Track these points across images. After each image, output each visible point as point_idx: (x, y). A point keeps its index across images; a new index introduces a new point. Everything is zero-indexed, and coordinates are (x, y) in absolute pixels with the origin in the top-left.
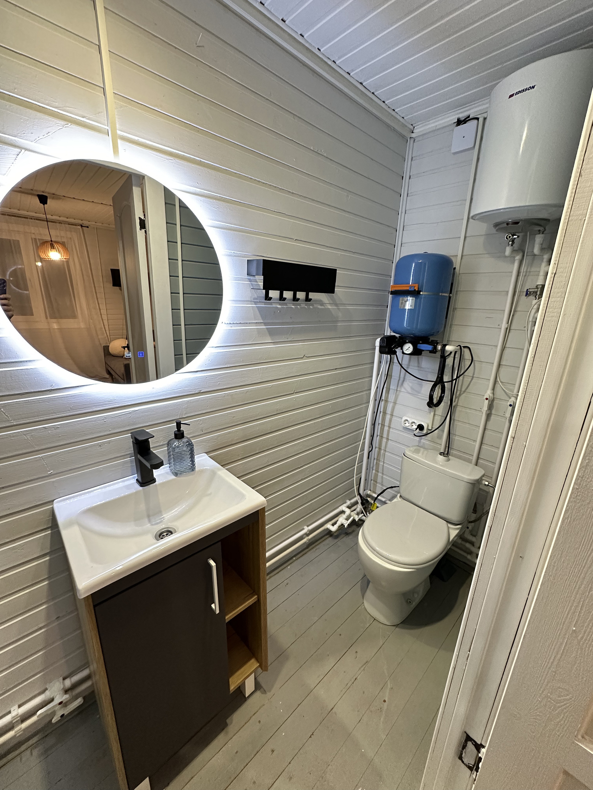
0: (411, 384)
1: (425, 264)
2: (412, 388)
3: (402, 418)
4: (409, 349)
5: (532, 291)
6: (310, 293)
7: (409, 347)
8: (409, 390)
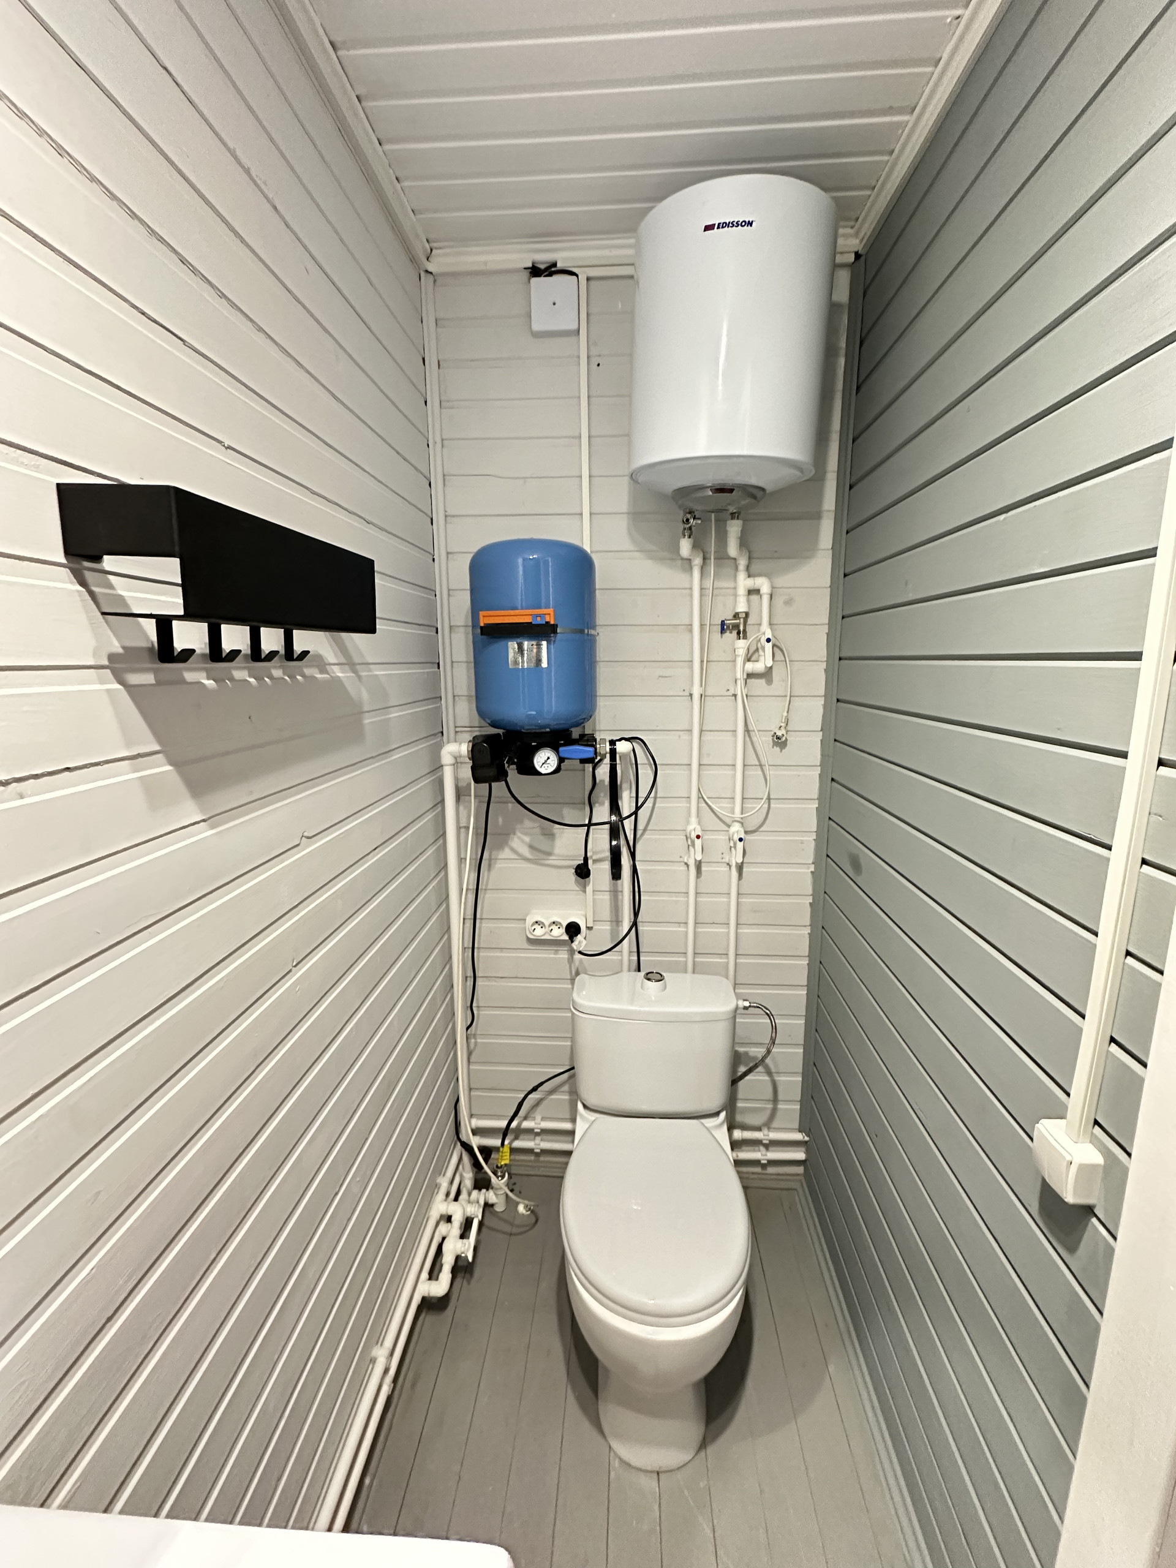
0: (527, 839)
1: (546, 562)
2: (531, 847)
3: (525, 920)
4: (548, 761)
5: (731, 623)
6: (297, 634)
7: (548, 758)
8: (526, 852)
